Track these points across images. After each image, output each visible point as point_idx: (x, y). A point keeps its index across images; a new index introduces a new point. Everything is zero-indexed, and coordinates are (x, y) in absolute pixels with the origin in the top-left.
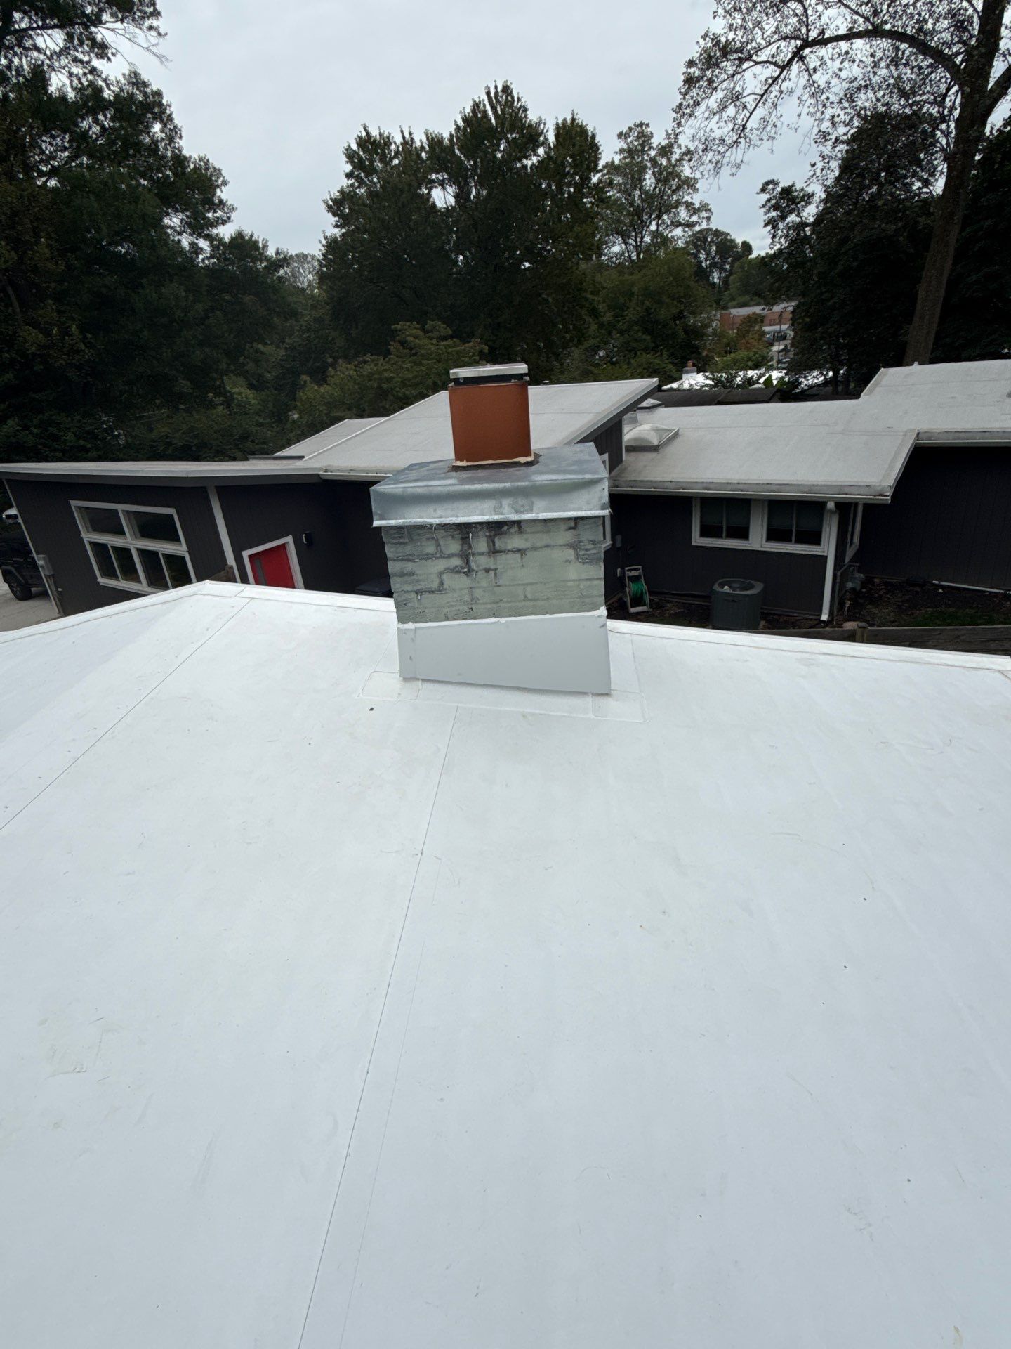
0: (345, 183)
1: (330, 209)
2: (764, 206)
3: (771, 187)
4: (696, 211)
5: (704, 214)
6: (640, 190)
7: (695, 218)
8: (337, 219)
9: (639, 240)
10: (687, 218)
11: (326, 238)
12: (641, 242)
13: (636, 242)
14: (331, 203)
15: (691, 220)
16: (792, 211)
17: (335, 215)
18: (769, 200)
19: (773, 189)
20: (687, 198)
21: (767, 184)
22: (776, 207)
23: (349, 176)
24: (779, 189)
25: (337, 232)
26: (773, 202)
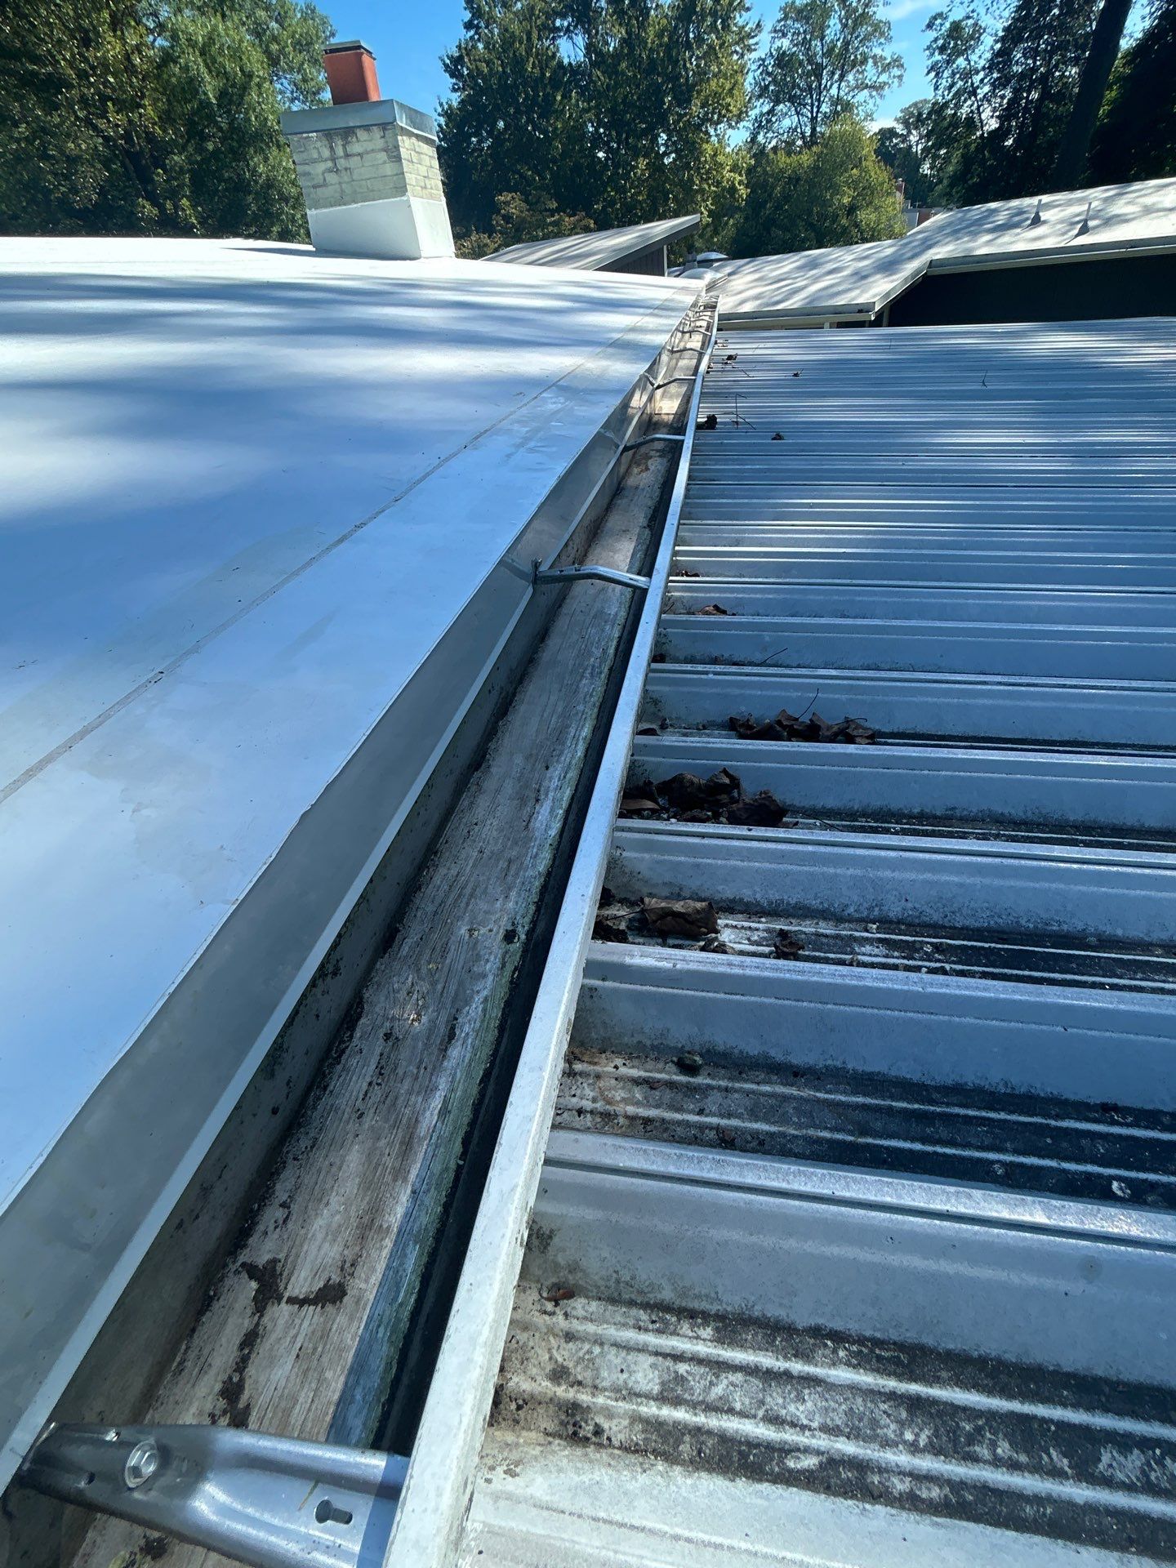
0: (466, 35)
1: (447, 67)
2: (928, 48)
3: (938, 22)
4: (886, 68)
5: (896, 72)
6: (822, 40)
7: (884, 78)
8: (454, 81)
9: (815, 110)
10: (875, 78)
11: (441, 105)
12: (818, 112)
13: (812, 112)
14: (448, 61)
15: (880, 80)
16: (960, 53)
17: (452, 76)
18: (936, 40)
19: (941, 25)
20: (877, 51)
21: (935, 18)
22: (942, 49)
23: (468, 26)
24: (948, 25)
25: (455, 99)
26: (940, 42)
